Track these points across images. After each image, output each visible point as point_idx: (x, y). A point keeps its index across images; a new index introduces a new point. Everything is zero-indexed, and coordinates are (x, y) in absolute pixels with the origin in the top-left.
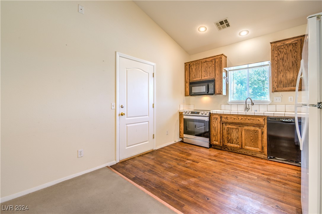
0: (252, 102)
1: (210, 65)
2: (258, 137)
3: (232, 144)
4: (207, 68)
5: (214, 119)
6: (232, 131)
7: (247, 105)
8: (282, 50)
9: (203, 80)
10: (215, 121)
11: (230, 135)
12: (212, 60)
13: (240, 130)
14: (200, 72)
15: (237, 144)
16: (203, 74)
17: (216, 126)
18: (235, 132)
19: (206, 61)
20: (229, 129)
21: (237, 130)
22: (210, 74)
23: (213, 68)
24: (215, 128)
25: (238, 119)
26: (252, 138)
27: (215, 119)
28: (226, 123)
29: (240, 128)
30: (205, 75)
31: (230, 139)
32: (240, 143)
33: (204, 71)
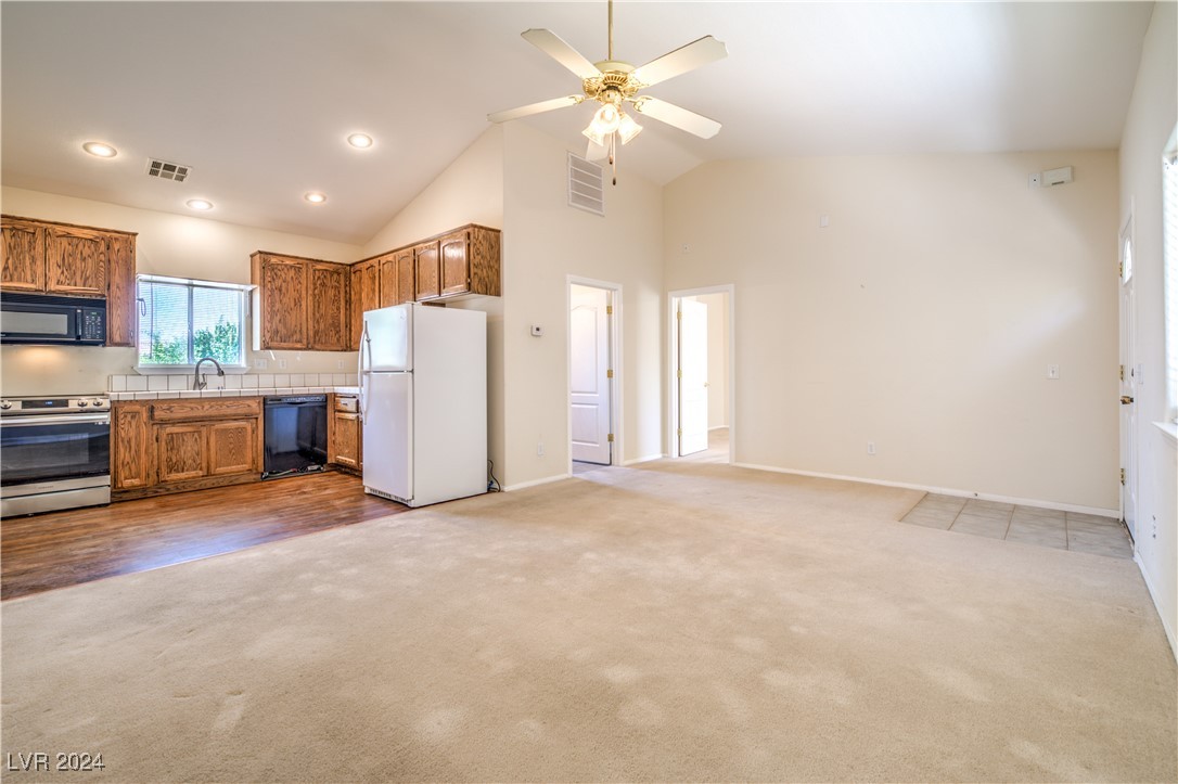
0: (219, 369)
1: (86, 252)
2: (245, 442)
3: (183, 471)
4: (75, 260)
5: (125, 416)
6: (183, 440)
7: (201, 377)
8: (279, 273)
9: (54, 292)
10: (130, 422)
11: (175, 452)
12: (97, 237)
13: (204, 434)
14: (38, 263)
15: (195, 470)
16: (54, 273)
17: (132, 434)
18: (190, 441)
19: (68, 235)
20: (172, 438)
21: (196, 435)
22: (87, 279)
23: (102, 264)
24: (129, 442)
25: (203, 407)
26: (232, 446)
27: (129, 416)
28: (163, 423)
29: (204, 430)
30: (62, 278)
31: (174, 460)
32: (204, 465)
33: (60, 262)
